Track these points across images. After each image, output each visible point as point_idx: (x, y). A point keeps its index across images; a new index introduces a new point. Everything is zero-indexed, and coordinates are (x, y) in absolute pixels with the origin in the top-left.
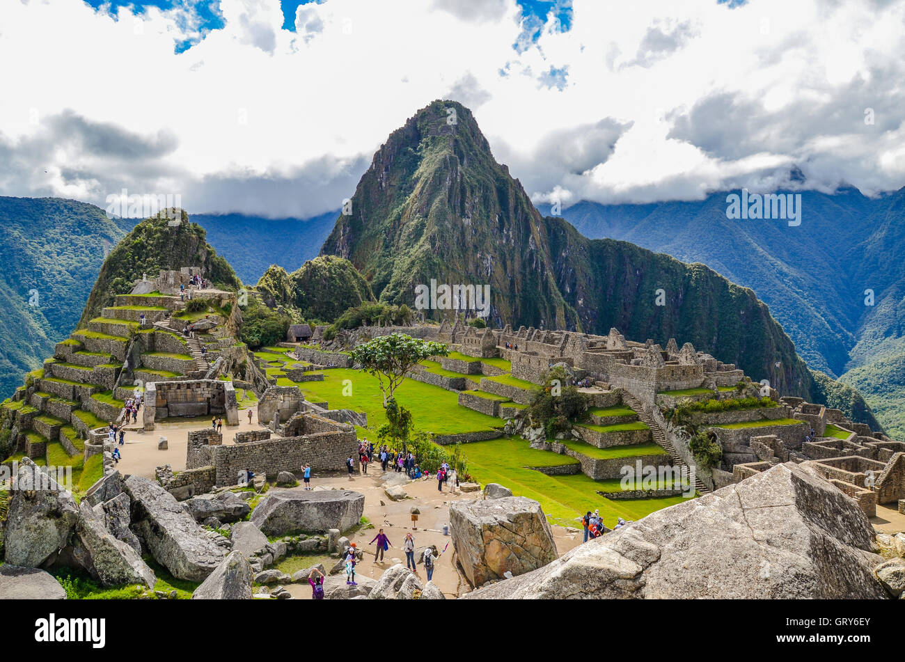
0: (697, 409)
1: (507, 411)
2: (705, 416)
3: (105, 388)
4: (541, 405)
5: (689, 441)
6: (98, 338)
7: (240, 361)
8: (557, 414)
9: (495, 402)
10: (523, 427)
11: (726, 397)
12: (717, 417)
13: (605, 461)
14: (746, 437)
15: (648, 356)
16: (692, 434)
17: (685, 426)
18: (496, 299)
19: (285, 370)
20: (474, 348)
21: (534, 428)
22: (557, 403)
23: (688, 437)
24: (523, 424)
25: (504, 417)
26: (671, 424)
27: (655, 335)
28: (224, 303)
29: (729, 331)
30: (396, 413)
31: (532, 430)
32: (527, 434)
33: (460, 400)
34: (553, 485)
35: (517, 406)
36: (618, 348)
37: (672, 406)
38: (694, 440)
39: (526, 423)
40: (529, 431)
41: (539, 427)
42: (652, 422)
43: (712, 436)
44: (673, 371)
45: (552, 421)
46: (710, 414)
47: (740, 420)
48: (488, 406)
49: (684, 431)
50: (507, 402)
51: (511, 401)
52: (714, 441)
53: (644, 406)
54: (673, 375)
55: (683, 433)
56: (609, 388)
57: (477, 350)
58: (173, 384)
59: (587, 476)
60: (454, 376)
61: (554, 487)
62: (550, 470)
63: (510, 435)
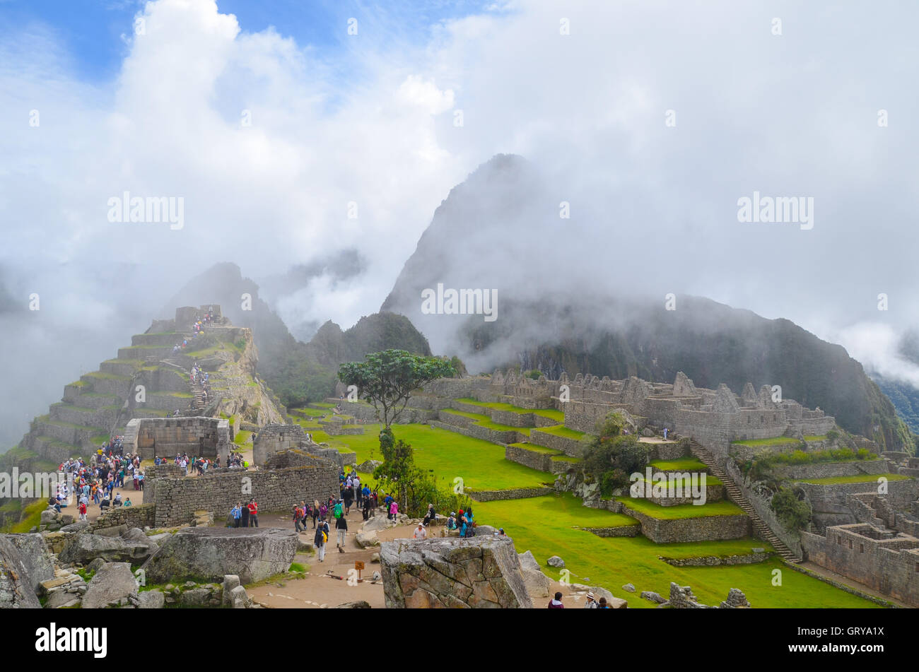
0: (778, 460)
1: (559, 465)
2: (789, 469)
3: (106, 431)
4: (595, 457)
5: (771, 498)
6: (106, 379)
7: (252, 403)
8: (613, 467)
9: (545, 455)
10: (576, 482)
11: (814, 447)
12: (804, 471)
13: (669, 521)
14: (841, 494)
15: (720, 400)
16: (774, 490)
17: (765, 481)
18: (564, 358)
19: (323, 423)
20: (527, 399)
21: (588, 484)
22: (614, 455)
23: (770, 494)
24: (576, 479)
25: (555, 472)
26: (748, 478)
28: (237, 339)
29: (820, 392)
30: (391, 446)
31: (585, 485)
32: (580, 490)
33: (507, 454)
34: (604, 548)
35: (570, 459)
36: (687, 395)
37: (748, 458)
38: (776, 497)
39: (579, 479)
40: (582, 488)
41: (593, 482)
42: (726, 475)
43: (799, 493)
44: (749, 417)
45: (607, 475)
46: (795, 467)
47: (833, 474)
48: (538, 460)
49: (765, 487)
50: (559, 455)
51: (563, 454)
52: (801, 498)
53: (717, 458)
54: (749, 422)
55: (763, 489)
56: (675, 438)
57: (529, 401)
58: (162, 421)
59: (648, 539)
60: (503, 429)
61: (606, 550)
62: (604, 531)
63: (561, 492)
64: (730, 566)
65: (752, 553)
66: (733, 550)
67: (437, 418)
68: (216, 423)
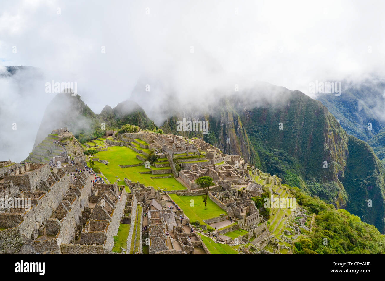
0: (180, 158)
2: (181, 160)
11: (190, 155)
13: (155, 170)
22: (151, 158)
23: (176, 165)
26: (174, 162)
27: (277, 122)
28: (71, 138)
29: (309, 119)
37: (174, 158)
42: (171, 162)
43: (181, 165)
44: (177, 149)
45: (150, 161)
46: (183, 160)
53: (170, 158)
54: (177, 151)
58: (58, 157)
60: (140, 150)
63: (143, 165)
64: (164, 178)
65: (169, 176)
66: (164, 175)
67: (130, 145)
68: (67, 157)
